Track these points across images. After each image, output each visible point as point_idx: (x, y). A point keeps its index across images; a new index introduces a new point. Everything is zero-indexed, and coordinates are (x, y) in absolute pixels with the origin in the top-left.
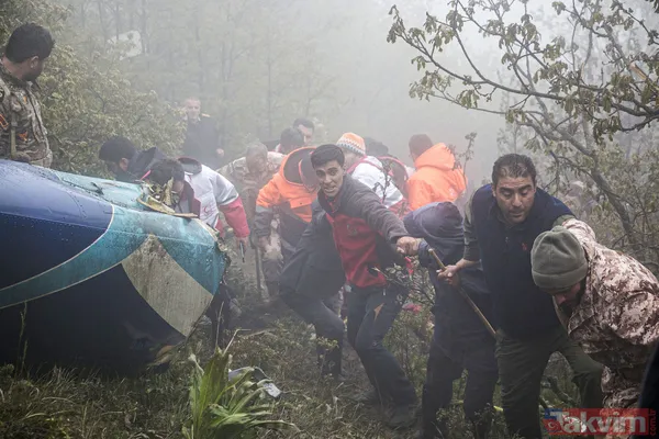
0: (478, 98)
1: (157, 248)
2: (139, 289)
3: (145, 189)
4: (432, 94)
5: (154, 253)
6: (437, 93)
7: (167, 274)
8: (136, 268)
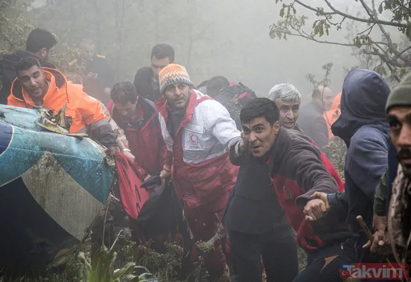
0: (329, 26)
1: (52, 164)
2: (37, 199)
3: (42, 113)
4: (289, 33)
5: (50, 168)
6: (293, 31)
7: (62, 186)
8: (34, 180)
